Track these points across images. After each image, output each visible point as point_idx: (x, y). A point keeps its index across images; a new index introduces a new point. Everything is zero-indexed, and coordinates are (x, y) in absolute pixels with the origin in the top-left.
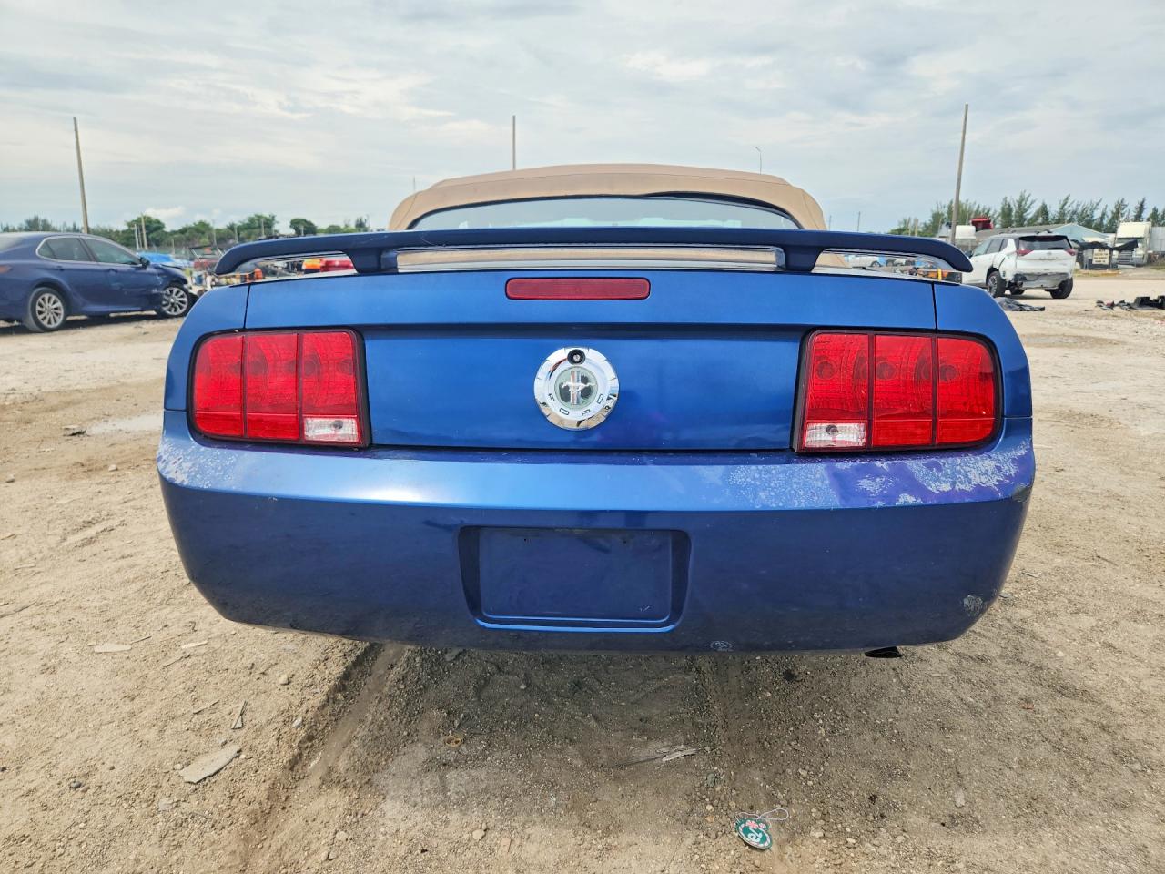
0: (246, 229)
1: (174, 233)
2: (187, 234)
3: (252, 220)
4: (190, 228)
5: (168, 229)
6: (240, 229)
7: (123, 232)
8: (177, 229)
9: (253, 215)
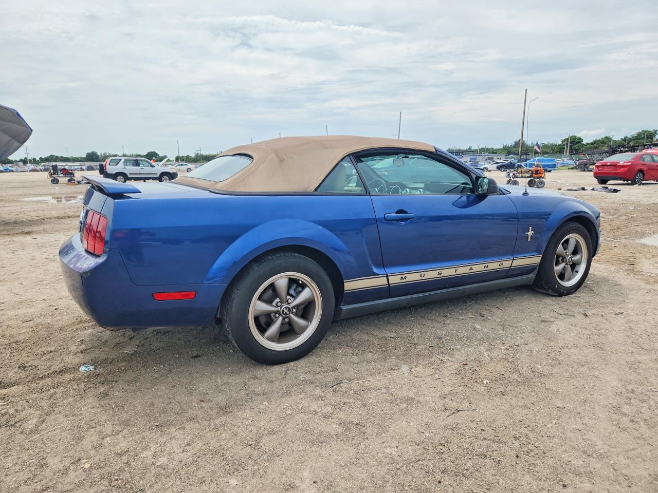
0: (635, 140)
1: (588, 144)
2: (595, 145)
3: (639, 134)
4: (599, 141)
5: (584, 142)
6: (630, 140)
7: (559, 145)
8: (590, 142)
9: (641, 131)
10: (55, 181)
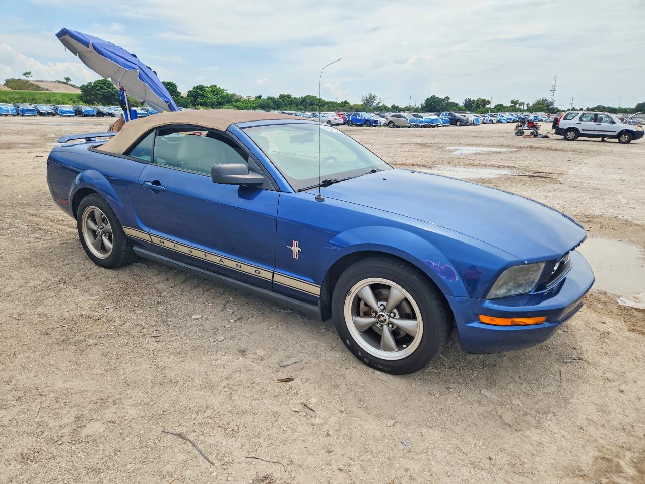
10: (520, 133)
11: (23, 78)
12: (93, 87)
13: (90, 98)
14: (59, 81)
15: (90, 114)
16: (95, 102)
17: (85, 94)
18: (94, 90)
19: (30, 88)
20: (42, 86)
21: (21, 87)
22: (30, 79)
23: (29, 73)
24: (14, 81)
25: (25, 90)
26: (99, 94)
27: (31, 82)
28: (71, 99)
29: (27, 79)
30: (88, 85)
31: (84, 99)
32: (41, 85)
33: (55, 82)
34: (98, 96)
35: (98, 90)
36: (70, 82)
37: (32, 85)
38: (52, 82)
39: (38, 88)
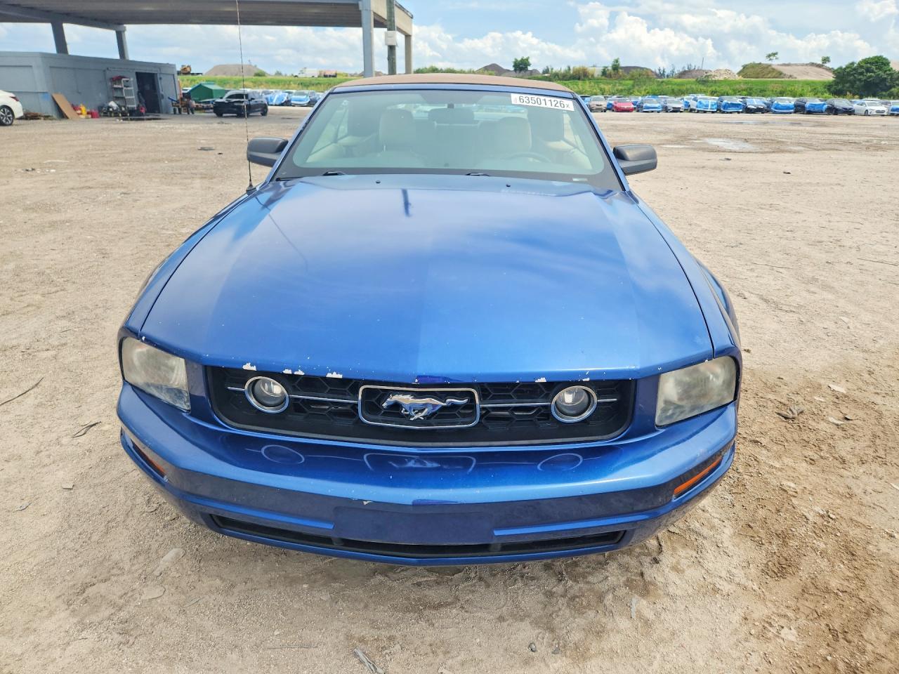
11: (765, 61)
12: (854, 69)
13: (843, 87)
14: (813, 63)
15: (816, 110)
16: (848, 93)
17: (839, 81)
18: (853, 75)
19: (769, 75)
20: (784, 72)
21: (758, 74)
22: (775, 63)
23: (774, 54)
24: (753, 66)
25: (762, 78)
26: (860, 80)
27: (773, 67)
28: (815, 89)
29: (770, 62)
30: (847, 67)
31: (832, 89)
32: (786, 70)
33: (807, 65)
34: (858, 82)
35: (861, 74)
36: (828, 65)
37: (774, 70)
38: (803, 65)
39: (780, 74)
